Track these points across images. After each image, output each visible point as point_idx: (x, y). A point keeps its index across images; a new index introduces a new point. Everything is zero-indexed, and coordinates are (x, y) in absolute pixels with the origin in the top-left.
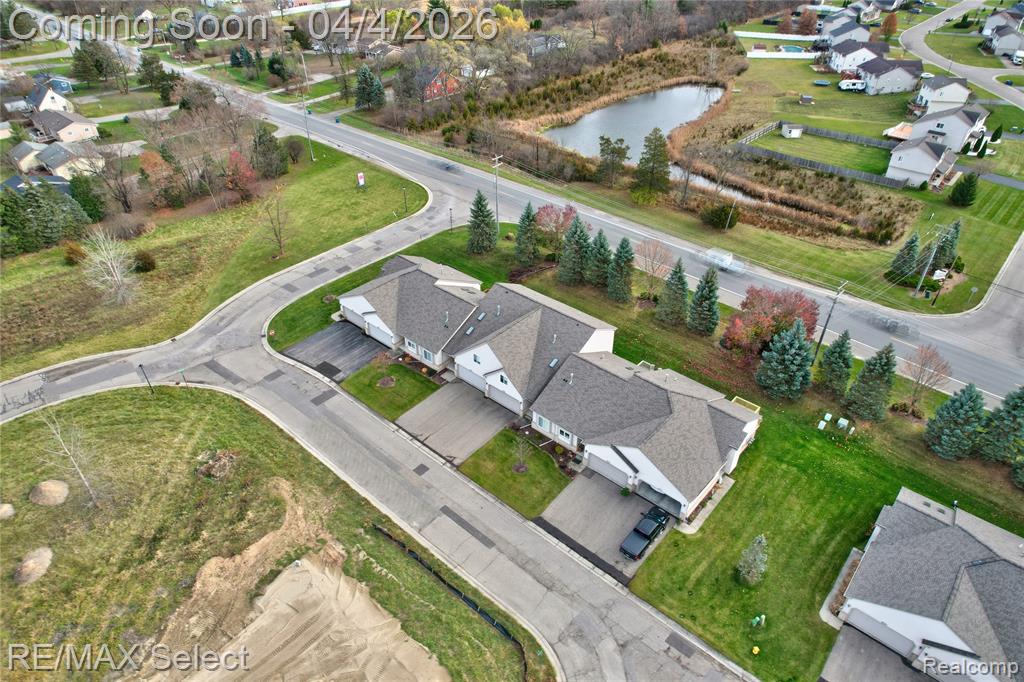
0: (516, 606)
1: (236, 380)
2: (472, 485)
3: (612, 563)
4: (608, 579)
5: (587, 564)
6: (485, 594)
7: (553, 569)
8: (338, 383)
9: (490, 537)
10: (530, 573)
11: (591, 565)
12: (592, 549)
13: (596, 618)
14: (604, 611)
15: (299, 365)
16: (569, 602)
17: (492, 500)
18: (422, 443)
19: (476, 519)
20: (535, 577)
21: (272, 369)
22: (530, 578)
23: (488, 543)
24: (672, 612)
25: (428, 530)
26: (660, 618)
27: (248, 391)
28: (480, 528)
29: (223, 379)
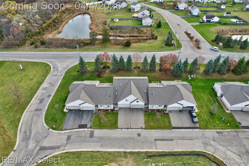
0: (192, 148)
1: (58, 147)
2: (153, 130)
3: (194, 126)
4: (197, 130)
5: (191, 130)
6: (185, 151)
7: (188, 135)
8: (91, 128)
9: (171, 138)
10: (185, 139)
11: (192, 129)
12: (188, 126)
13: (204, 139)
14: (203, 136)
15: (72, 130)
16: (197, 140)
17: (160, 130)
18: (131, 129)
19: (163, 137)
20: (187, 140)
21: (66, 137)
22: (187, 141)
23: (172, 140)
24: (212, 128)
25: (158, 147)
26: (211, 130)
27: (66, 148)
28: (167, 138)
29: (53, 150)
